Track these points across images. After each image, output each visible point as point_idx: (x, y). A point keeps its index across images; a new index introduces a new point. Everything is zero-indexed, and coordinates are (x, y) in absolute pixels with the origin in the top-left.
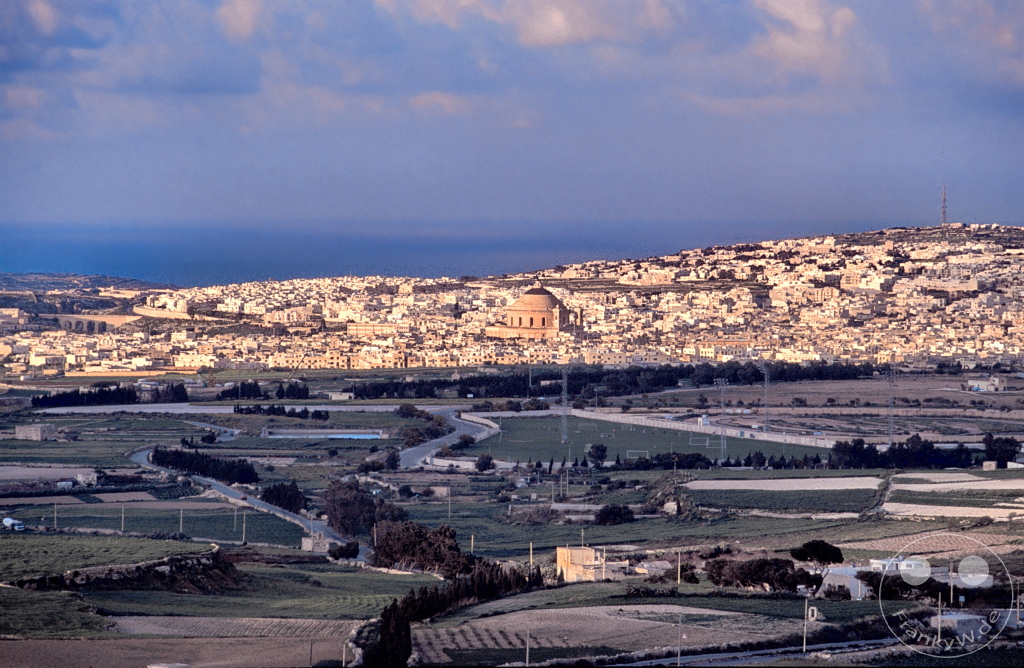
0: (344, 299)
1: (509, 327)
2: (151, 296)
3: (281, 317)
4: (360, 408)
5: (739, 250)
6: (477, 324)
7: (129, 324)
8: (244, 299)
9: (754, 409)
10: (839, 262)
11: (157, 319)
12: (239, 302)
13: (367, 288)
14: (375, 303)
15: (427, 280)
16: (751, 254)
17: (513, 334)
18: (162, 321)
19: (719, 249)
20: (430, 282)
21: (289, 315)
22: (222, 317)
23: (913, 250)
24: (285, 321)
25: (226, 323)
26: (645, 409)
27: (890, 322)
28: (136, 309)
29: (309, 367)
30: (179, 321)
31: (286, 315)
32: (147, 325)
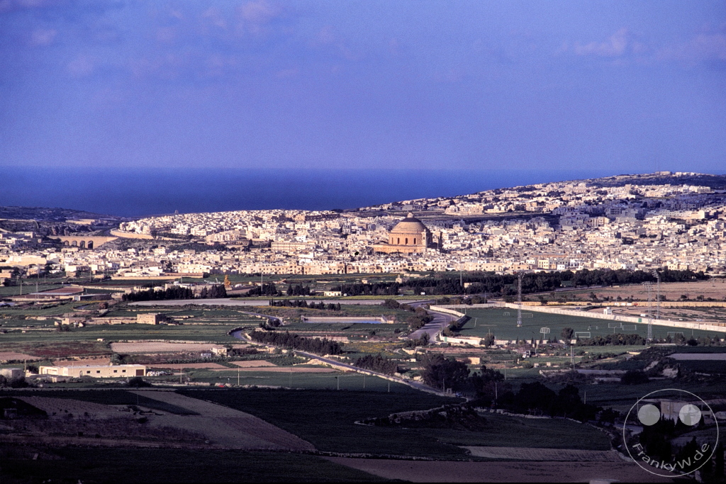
0: (261, 225)
1: (390, 245)
2: (123, 223)
3: (219, 238)
4: (356, 302)
5: (520, 190)
6: (362, 242)
7: (109, 243)
8: (189, 225)
9: (634, 303)
10: (598, 199)
11: (129, 239)
12: (186, 227)
13: (273, 218)
14: (283, 228)
15: (314, 212)
16: (530, 193)
17: (394, 250)
18: (133, 240)
19: (504, 190)
20: (316, 213)
21: (224, 237)
22: (176, 238)
23: (647, 190)
24: (221, 241)
25: (179, 242)
26: (557, 303)
27: (653, 242)
28: (112, 232)
29: (276, 273)
30: (146, 241)
31: (222, 236)
32: (122, 243)
